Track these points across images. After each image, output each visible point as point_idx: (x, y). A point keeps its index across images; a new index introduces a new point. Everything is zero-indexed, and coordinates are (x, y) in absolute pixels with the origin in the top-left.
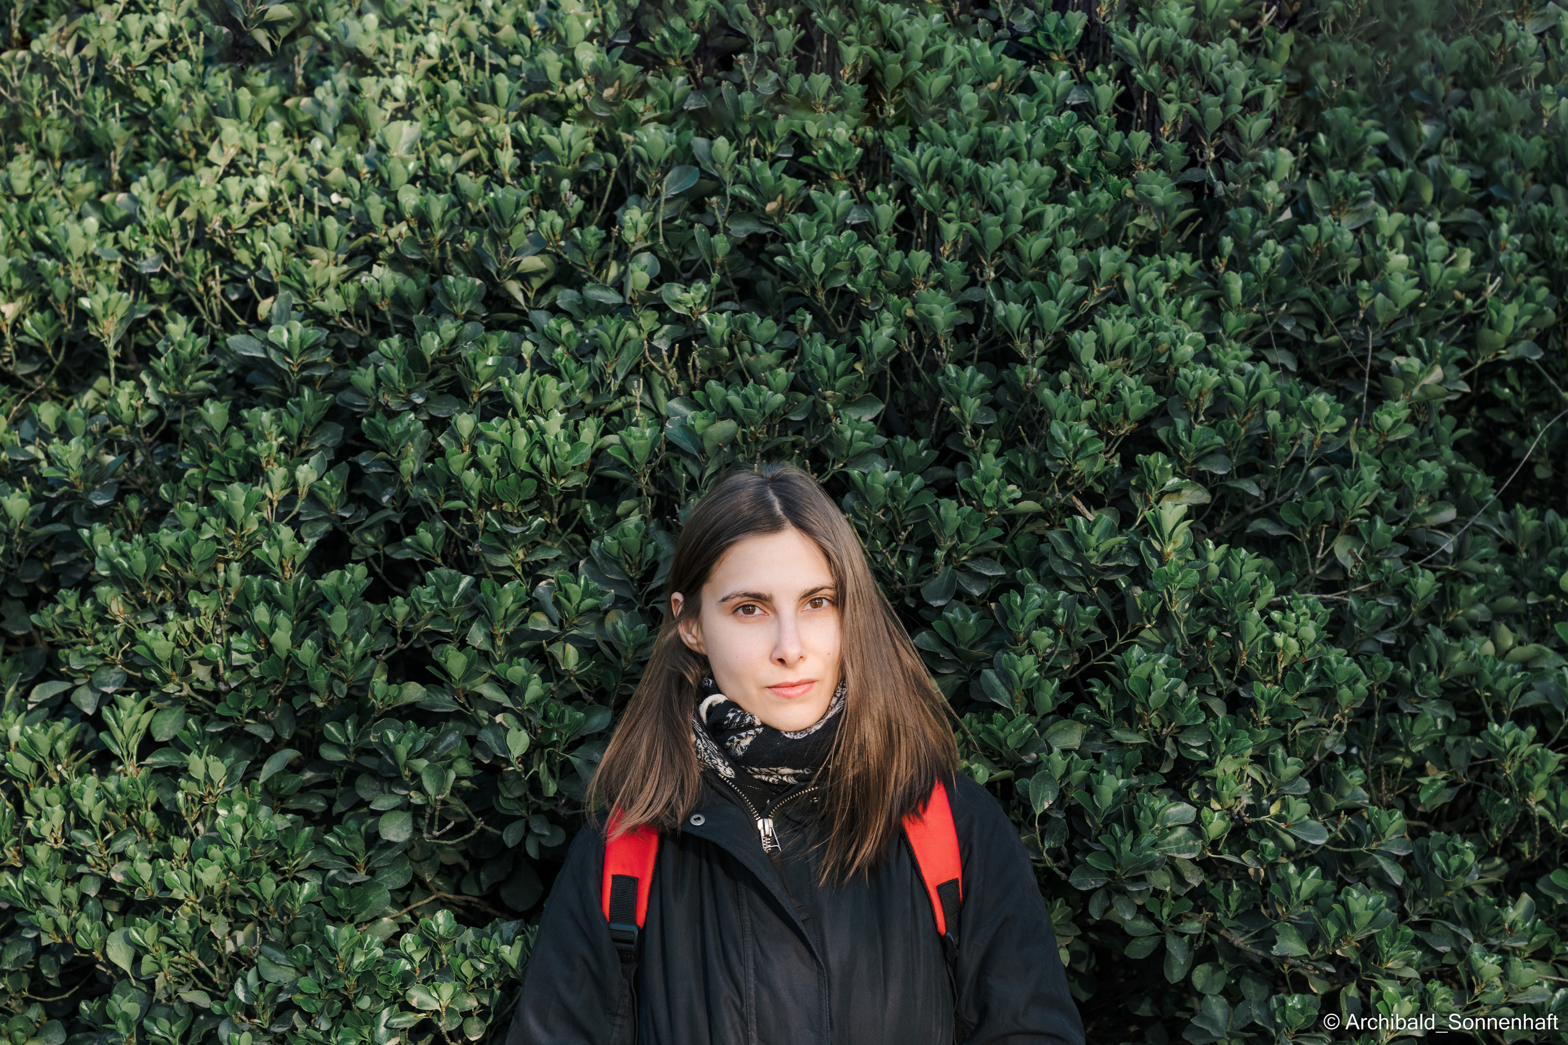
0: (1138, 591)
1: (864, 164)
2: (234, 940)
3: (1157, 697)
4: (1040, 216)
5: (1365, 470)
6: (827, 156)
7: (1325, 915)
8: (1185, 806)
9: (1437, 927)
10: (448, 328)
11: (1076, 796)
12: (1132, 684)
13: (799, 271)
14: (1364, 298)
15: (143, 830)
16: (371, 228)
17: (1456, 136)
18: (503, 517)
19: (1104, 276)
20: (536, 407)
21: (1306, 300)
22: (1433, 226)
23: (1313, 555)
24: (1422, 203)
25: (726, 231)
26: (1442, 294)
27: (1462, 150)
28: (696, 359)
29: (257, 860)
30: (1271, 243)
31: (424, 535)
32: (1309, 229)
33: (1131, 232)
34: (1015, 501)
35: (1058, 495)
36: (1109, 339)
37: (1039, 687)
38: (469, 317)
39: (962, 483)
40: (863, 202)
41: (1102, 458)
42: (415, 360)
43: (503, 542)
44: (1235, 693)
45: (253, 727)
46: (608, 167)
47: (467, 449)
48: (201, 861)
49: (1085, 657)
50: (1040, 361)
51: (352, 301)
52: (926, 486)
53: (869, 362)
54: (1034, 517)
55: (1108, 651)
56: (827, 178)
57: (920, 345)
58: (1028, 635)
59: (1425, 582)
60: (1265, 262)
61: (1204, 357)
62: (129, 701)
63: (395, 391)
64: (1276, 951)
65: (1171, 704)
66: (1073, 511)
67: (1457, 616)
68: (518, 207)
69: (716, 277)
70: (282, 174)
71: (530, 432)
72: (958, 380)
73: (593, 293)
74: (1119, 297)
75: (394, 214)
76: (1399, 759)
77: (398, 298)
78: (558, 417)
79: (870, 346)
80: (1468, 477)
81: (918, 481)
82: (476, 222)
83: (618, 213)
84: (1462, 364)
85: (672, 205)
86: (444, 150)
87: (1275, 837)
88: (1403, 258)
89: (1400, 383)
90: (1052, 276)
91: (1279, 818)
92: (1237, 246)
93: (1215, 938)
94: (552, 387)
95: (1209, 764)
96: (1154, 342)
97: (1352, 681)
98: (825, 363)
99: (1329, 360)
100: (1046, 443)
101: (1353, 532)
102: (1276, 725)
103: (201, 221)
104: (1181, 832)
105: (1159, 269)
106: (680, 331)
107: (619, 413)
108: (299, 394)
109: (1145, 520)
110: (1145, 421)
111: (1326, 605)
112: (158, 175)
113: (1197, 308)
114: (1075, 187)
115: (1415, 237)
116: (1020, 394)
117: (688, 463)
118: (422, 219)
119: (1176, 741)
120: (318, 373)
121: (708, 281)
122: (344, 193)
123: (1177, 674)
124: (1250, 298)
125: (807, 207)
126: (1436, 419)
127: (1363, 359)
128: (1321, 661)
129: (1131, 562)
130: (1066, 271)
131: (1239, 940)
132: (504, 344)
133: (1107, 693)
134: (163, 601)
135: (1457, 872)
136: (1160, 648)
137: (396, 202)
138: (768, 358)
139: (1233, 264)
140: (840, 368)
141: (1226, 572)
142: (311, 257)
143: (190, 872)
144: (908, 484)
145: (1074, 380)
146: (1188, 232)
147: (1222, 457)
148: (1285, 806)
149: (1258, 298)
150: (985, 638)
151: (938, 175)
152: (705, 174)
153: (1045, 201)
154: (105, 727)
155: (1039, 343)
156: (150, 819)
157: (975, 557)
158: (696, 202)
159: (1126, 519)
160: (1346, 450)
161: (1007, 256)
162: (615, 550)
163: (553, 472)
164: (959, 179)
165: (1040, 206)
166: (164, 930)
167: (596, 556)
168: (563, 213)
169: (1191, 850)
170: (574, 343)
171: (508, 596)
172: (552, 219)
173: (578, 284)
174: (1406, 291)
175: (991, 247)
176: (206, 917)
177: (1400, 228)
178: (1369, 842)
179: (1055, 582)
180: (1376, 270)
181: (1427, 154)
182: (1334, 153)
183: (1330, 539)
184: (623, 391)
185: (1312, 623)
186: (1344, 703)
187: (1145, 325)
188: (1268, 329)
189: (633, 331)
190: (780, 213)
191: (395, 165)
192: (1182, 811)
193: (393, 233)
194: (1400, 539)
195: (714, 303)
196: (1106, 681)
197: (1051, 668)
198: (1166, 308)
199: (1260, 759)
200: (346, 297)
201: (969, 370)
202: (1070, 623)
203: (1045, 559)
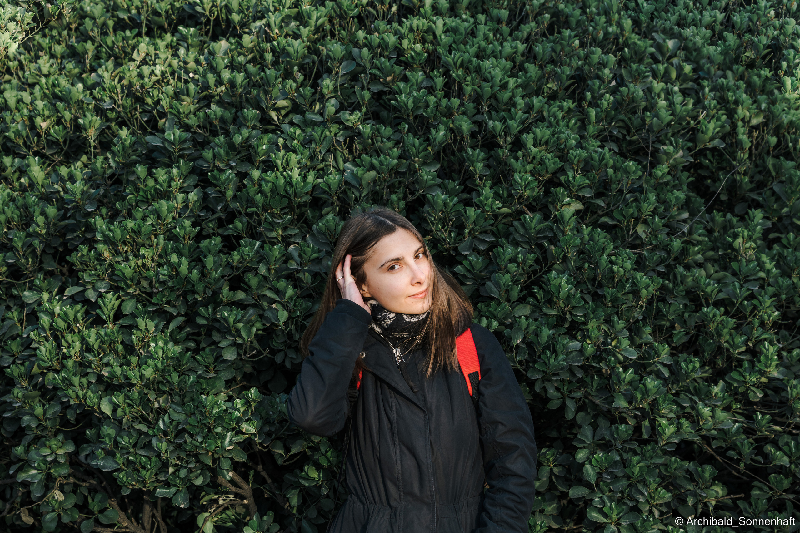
0: (553, 248)
1: (428, 60)
2: (158, 402)
3: (563, 293)
4: (507, 83)
5: (650, 195)
6: (412, 56)
7: (635, 390)
8: (577, 342)
9: (682, 396)
10: (245, 132)
11: (531, 337)
12: (552, 288)
13: (402, 107)
14: (648, 120)
15: (117, 353)
16: (208, 88)
17: (683, 49)
18: (273, 215)
19: (535, 110)
20: (287, 167)
21: (623, 121)
22: (676, 89)
23: (628, 232)
24: (671, 79)
25: (369, 89)
26: (682, 119)
27: (686, 55)
28: (357, 145)
29: (168, 366)
30: (608, 95)
31: (238, 224)
32: (623, 89)
33: (545, 90)
34: (499, 208)
35: (518, 206)
36: (539, 137)
37: (512, 289)
38: (254, 128)
39: (476, 200)
40: (429, 77)
41: (537, 189)
42: (231, 146)
43: (272, 226)
44: (596, 292)
45: (168, 308)
46: (314, 62)
47: (257, 186)
48: (144, 366)
49: (530, 277)
50: (509, 147)
51: (202, 120)
52: (459, 202)
53: (434, 146)
54: (507, 215)
55: (539, 274)
56: (412, 67)
57: (455, 141)
58: (506, 266)
59: (677, 244)
60: (605, 104)
61: (579, 145)
62: (110, 295)
63: (222, 160)
64: (614, 405)
65: (569, 298)
66: (523, 213)
67: (689, 260)
68: (276, 78)
69: (364, 110)
70: (166, 65)
71: (285, 177)
72: (472, 155)
73: (310, 116)
74: (541, 119)
75: (220, 82)
76: (664, 323)
77: (222, 120)
78: (297, 171)
79: (435, 139)
80: (693, 199)
81: (456, 199)
82: (255, 85)
83: (319, 81)
84: (689, 149)
85: (344, 78)
86: (240, 54)
87: (614, 356)
88: (664, 102)
89: (665, 157)
90: (513, 110)
91: (616, 347)
92: (593, 97)
93: (587, 401)
94: (294, 158)
95: (585, 323)
96: (558, 138)
97: (647, 287)
98: (414, 146)
99: (632, 147)
100: (512, 184)
101: (645, 222)
102: (613, 306)
103: (131, 85)
104: (574, 354)
105: (559, 106)
106: (349, 133)
107: (322, 169)
108: (178, 162)
109: (556, 216)
110: (554, 174)
111: (635, 254)
112: (110, 64)
113: (575, 124)
114: (521, 71)
115: (669, 93)
116: (500, 162)
117: (354, 190)
118: (232, 84)
119: (571, 313)
120: (187, 152)
121: (361, 111)
122: (195, 72)
123: (571, 284)
124: (599, 120)
125: (405, 79)
126: (679, 173)
127: (648, 147)
128: (633, 278)
129: (551, 235)
130: (519, 107)
131: (597, 401)
132: (270, 139)
133: (541, 292)
134: (126, 252)
135: (692, 371)
136: (563, 273)
137: (219, 76)
138: (389, 144)
139: (590, 105)
140: (421, 149)
141: (591, 239)
142: (183, 101)
143: (139, 371)
144: (452, 201)
145: (524, 156)
146: (570, 90)
147: (589, 189)
148: (619, 342)
149: (602, 120)
150: (486, 268)
151: (462, 65)
152: (358, 65)
153: (509, 77)
154: (100, 308)
155: (509, 139)
156: (120, 347)
157: (481, 233)
158: (354, 77)
159: (546, 217)
160: (641, 187)
161: (493, 101)
162: (324, 229)
163: (295, 195)
164: (471, 67)
165: (506, 79)
166: (127, 397)
167: (315, 232)
168: (295, 81)
169: (579, 361)
170: (302, 138)
171: (277, 251)
172: (290, 83)
173: (303, 113)
174: (666, 116)
175: (486, 97)
176: (146, 391)
177: (662, 89)
178: (654, 358)
179: (516, 244)
180: (652, 108)
181: (671, 57)
182: (632, 57)
183: (635, 225)
184: (323, 160)
185: (629, 262)
186: (643, 296)
187: (554, 131)
188: (606, 133)
189: (328, 133)
190: (393, 81)
191: (219, 60)
192: (575, 344)
193: (219, 90)
194: (665, 225)
195: (364, 120)
196: (541, 287)
197: (517, 281)
198: (562, 123)
199: (608, 321)
200: (199, 118)
201: (477, 151)
202: (524, 261)
203: (511, 234)
